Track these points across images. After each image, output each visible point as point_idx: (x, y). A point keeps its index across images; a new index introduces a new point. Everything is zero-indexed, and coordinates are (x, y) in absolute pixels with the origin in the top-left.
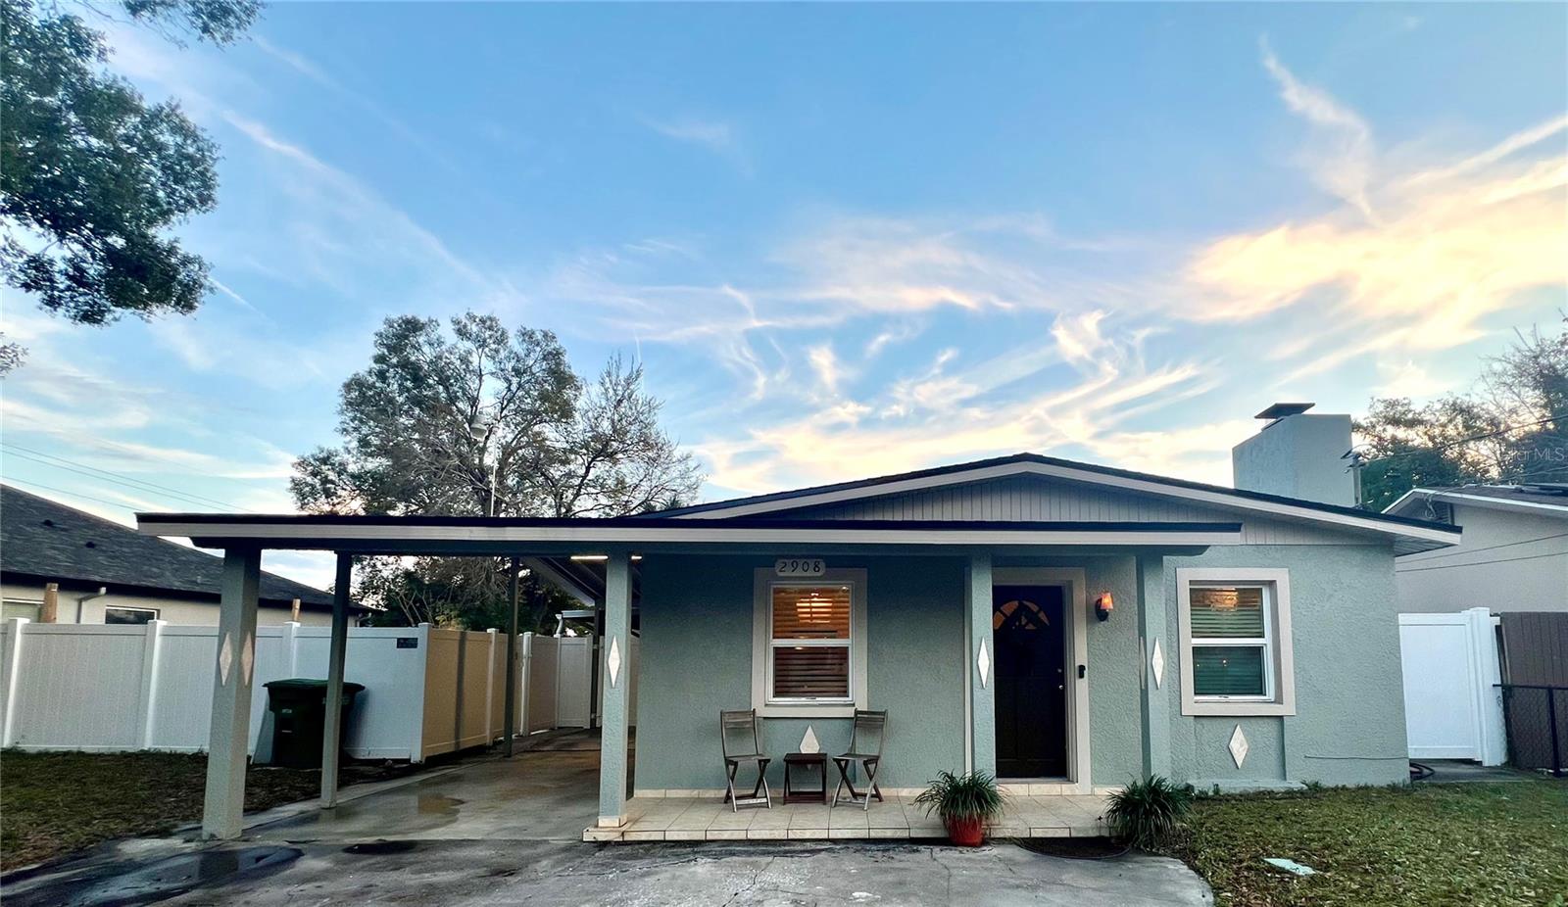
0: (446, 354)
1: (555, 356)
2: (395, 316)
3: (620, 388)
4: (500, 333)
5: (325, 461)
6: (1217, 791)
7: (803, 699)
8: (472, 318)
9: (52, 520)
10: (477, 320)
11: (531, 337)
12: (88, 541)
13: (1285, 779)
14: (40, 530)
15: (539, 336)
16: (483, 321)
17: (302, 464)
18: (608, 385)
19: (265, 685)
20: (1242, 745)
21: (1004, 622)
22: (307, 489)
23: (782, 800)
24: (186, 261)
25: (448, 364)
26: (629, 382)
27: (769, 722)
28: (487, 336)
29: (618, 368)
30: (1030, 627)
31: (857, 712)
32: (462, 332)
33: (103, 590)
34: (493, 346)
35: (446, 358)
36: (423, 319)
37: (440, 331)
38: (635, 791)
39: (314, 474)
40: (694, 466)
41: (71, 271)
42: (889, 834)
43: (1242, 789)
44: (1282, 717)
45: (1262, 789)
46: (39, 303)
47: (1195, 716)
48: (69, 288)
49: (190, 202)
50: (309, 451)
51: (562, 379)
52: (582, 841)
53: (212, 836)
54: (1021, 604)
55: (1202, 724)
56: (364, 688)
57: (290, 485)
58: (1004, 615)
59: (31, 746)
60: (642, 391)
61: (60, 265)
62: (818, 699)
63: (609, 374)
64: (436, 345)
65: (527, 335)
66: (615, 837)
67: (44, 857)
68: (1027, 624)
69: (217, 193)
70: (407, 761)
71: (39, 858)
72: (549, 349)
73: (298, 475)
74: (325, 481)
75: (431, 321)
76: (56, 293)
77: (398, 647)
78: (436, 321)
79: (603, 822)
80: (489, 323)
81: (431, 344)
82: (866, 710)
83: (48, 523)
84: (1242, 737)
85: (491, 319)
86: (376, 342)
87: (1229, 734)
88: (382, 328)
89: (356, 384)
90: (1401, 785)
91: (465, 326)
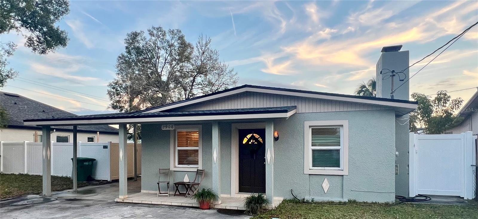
0: (149, 42)
1: (181, 38)
2: (130, 33)
3: (203, 48)
4: (163, 32)
5: (116, 84)
6: (313, 201)
7: (186, 165)
8: (154, 28)
9: (44, 110)
10: (156, 29)
11: (173, 32)
12: (53, 116)
13: (343, 198)
14: (41, 113)
15: (175, 31)
16: (158, 29)
17: (110, 85)
18: (199, 47)
19: (71, 159)
20: (327, 185)
21: (247, 141)
22: (112, 93)
23: (174, 195)
24: (62, 32)
25: (149, 45)
26: (206, 45)
27: (175, 172)
28: (159, 34)
29: (202, 40)
30: (256, 143)
31: (198, 170)
32: (152, 34)
33: (55, 130)
34: (162, 37)
35: (149, 43)
36: (138, 31)
37: (144, 35)
38: (141, 191)
39: (114, 88)
40: (234, 74)
41: (37, 40)
42: (187, 205)
43: (322, 201)
44: (343, 175)
45: (329, 201)
46: (32, 50)
47: (309, 174)
48: (38, 45)
49: (63, 12)
50: (111, 81)
51: (184, 45)
52: (114, 201)
53: (45, 195)
54: (253, 135)
55: (313, 177)
56: (95, 160)
57: (107, 93)
58: (247, 138)
59: (30, 174)
60: (212, 47)
61: (35, 39)
62: (190, 165)
63: (199, 43)
64: (144, 40)
65: (172, 32)
66: (121, 201)
67: (14, 197)
68: (255, 142)
69: (69, 8)
70: (107, 181)
71: (12, 197)
72: (180, 35)
73: (109, 89)
74: (117, 90)
75: (141, 32)
76: (35, 47)
77: (104, 148)
78: (143, 31)
79: (120, 197)
80: (159, 29)
81: (142, 40)
82: (201, 169)
83: (44, 111)
84: (327, 182)
85: (160, 28)
86: (125, 42)
87: (322, 181)
88: (126, 37)
89: (122, 57)
90: (391, 203)
91: (152, 32)
